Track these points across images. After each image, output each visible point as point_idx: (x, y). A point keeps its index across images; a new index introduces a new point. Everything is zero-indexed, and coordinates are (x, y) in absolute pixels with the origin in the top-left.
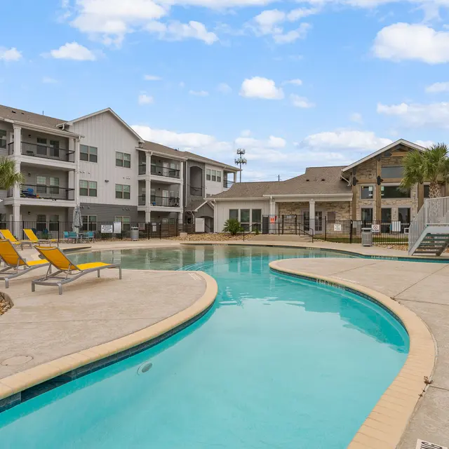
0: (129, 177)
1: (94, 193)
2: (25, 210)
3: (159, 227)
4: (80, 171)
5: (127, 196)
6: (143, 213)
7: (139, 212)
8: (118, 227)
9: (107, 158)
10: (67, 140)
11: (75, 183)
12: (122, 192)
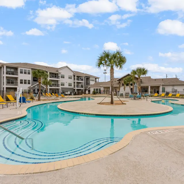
0: (71, 81)
1: (64, 85)
2: (50, 89)
3: (78, 93)
4: (61, 80)
5: (71, 85)
6: (75, 89)
8: (69, 93)
9: (66, 77)
10: (58, 74)
11: (60, 83)
12: (70, 85)
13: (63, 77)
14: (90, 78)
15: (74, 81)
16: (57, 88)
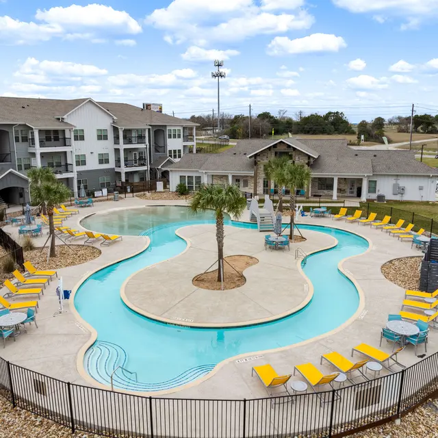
0: (107, 147)
1: (84, 163)
5: (107, 161)
6: (119, 173)
7: (116, 172)
8: (105, 193)
9: (91, 135)
10: (64, 131)
11: (71, 160)
12: (103, 159)
13: (80, 137)
14: (168, 128)
15: (117, 147)
16: (65, 175)
